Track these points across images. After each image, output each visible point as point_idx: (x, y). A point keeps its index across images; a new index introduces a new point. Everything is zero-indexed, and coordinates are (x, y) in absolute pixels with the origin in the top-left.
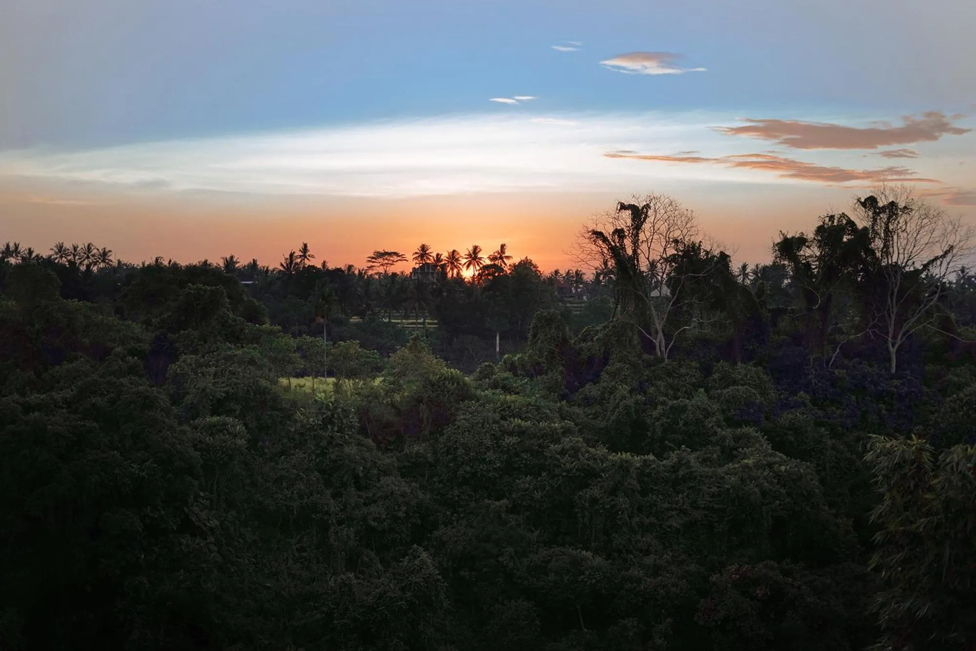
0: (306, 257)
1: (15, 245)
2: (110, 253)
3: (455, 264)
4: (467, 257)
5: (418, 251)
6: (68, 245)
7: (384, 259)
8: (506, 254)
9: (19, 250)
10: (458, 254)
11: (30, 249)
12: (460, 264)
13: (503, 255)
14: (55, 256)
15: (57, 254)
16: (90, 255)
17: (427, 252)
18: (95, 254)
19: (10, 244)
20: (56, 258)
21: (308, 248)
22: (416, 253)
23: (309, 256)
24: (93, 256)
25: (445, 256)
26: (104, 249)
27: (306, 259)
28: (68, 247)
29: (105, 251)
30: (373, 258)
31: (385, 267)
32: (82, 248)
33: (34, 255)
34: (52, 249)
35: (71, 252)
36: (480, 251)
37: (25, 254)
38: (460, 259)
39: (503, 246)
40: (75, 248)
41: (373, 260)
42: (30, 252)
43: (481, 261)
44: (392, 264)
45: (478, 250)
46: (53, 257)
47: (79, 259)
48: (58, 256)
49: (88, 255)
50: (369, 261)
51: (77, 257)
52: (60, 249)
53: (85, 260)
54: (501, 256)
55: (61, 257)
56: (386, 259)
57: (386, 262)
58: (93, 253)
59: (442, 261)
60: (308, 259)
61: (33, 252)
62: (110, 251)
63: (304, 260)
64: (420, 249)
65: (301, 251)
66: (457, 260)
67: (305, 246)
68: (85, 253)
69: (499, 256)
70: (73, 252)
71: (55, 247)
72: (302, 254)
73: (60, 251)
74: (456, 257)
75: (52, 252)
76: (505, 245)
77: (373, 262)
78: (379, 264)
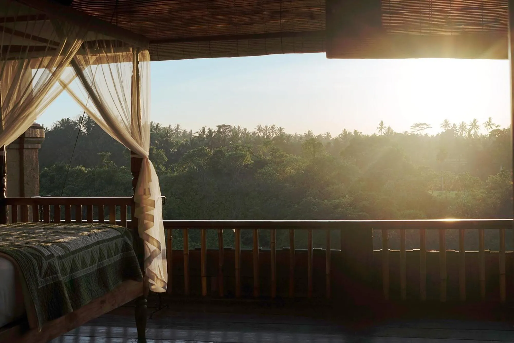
0: (382, 128)
1: (238, 126)
2: (284, 129)
3: (464, 129)
4: (470, 125)
5: (443, 123)
6: (263, 126)
7: (419, 127)
8: (492, 123)
9: (240, 129)
10: (465, 123)
11: (245, 129)
12: (467, 129)
13: (491, 123)
14: (257, 132)
15: (258, 130)
16: (273, 130)
17: (448, 123)
18: (276, 130)
19: (235, 126)
20: (258, 133)
21: (383, 123)
22: (442, 124)
23: (384, 127)
24: (275, 131)
25: (458, 125)
26: (281, 127)
27: (382, 129)
28: (263, 127)
29: (281, 128)
30: (413, 127)
31: (420, 132)
32: (270, 127)
33: (247, 131)
34: (255, 128)
35: (265, 129)
36: (477, 121)
37: (243, 131)
38: (466, 126)
39: (490, 119)
40: (266, 127)
41: (414, 128)
42: (245, 130)
43: (478, 127)
44: (424, 130)
45: (476, 121)
46: (256, 132)
47: (269, 133)
48: (258, 131)
49: (273, 131)
50: (412, 128)
51: (268, 132)
52: (260, 128)
53: (271, 133)
54: (489, 124)
55: (260, 132)
56: (421, 127)
57: (421, 128)
58: (275, 129)
59: (456, 127)
60: (383, 129)
61: (246, 130)
62: (283, 128)
63: (381, 129)
64: (444, 121)
65: (380, 125)
66: (465, 127)
67: (382, 122)
68: (271, 130)
69: (488, 124)
70: (266, 129)
71: (257, 127)
72: (380, 126)
73: (259, 129)
74: (464, 125)
75: (256, 130)
76: (491, 118)
77: (414, 129)
78: (416, 130)
